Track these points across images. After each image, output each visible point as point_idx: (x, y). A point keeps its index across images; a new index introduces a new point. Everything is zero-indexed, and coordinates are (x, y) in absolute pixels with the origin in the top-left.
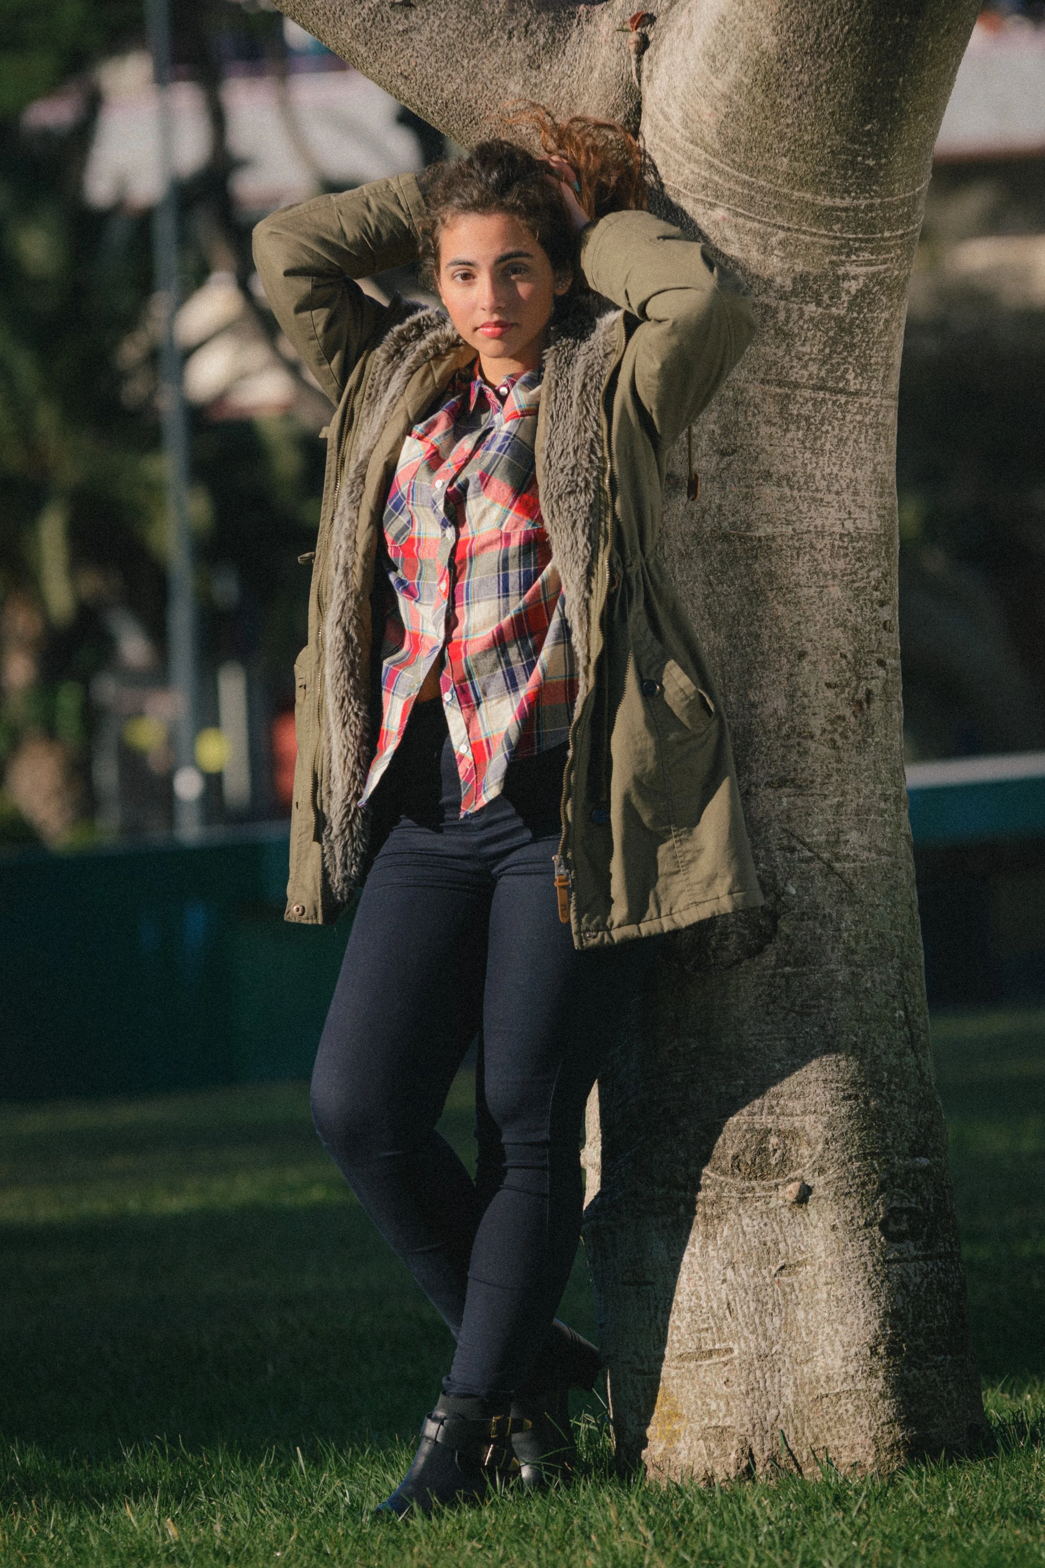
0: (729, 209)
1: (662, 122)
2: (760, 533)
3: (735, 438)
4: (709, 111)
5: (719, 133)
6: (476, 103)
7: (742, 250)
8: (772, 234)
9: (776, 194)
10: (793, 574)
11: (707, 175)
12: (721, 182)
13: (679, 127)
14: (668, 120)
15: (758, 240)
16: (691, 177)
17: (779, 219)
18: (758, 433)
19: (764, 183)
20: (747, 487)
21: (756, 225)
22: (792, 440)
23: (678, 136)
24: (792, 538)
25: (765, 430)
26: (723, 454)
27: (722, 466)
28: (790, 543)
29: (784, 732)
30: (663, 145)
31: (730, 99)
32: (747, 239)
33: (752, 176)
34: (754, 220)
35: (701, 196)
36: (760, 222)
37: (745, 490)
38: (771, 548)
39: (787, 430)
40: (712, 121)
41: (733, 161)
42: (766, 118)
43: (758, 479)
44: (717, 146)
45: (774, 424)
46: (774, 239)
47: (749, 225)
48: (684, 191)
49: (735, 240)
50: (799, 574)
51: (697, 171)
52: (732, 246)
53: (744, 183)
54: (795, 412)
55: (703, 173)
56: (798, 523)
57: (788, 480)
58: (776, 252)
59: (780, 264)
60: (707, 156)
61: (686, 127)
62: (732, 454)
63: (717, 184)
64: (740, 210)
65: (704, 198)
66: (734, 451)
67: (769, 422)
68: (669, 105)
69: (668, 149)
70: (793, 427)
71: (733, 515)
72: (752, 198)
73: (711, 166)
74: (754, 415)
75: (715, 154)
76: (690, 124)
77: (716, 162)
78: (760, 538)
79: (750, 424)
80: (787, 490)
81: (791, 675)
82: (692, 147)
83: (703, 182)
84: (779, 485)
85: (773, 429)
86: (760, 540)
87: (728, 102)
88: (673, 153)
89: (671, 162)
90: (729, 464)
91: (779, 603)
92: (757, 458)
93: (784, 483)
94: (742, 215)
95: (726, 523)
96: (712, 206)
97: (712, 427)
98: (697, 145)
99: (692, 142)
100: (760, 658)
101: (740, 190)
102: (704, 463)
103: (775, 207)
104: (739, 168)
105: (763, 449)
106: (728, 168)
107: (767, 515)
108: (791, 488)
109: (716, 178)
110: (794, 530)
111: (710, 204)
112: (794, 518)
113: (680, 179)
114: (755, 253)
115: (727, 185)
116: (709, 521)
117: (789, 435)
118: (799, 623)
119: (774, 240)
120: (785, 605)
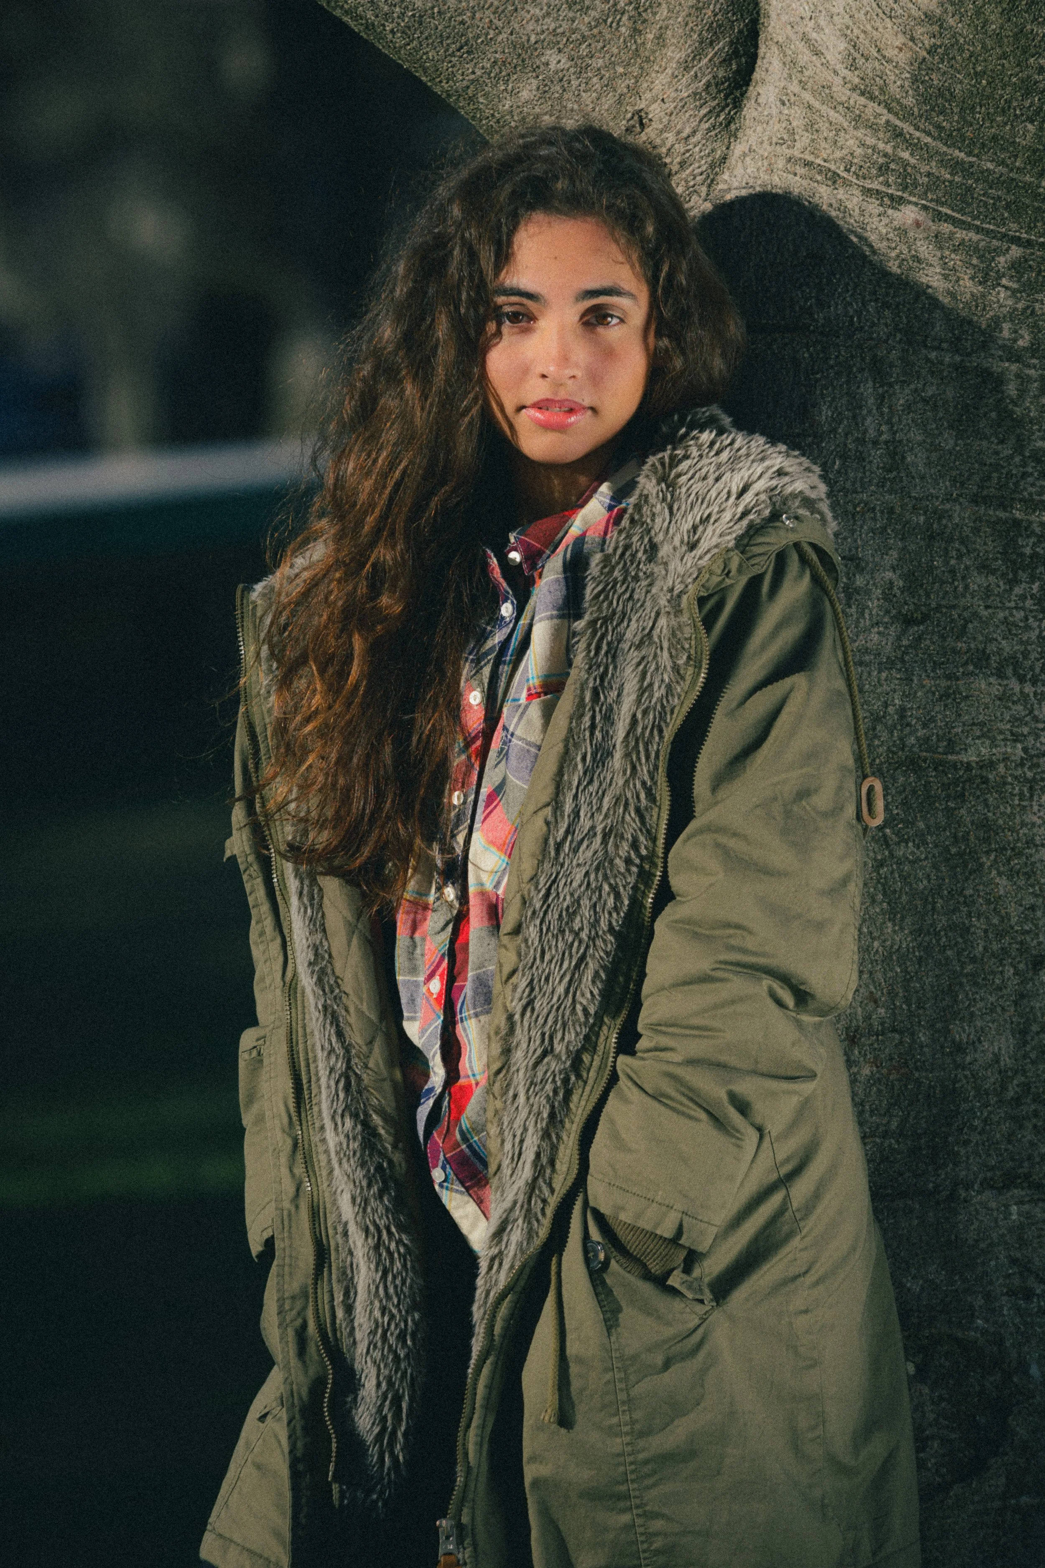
0: (925, 208)
1: (805, 56)
2: (971, 757)
3: (928, 596)
4: (901, 40)
5: (915, 80)
6: (473, 18)
7: (946, 277)
8: (998, 252)
9: (1010, 184)
10: (1023, 824)
11: (889, 149)
12: (913, 161)
13: (839, 67)
14: (817, 53)
15: (975, 261)
16: (859, 151)
17: (1014, 226)
18: (966, 587)
19: (990, 166)
20: (948, 677)
21: (973, 236)
22: (1023, 598)
23: (838, 81)
24: (1022, 765)
25: (977, 581)
26: (908, 621)
27: (905, 642)
28: (1019, 772)
29: (1011, 1094)
30: (807, 96)
31: (941, 22)
32: (955, 259)
33: (969, 154)
34: (967, 226)
35: (875, 185)
36: (978, 230)
37: (944, 683)
38: (986, 781)
39: (1014, 582)
40: (902, 58)
41: (939, 127)
42: (1004, 56)
43: (966, 663)
44: (910, 101)
45: (993, 572)
46: (1002, 259)
47: (960, 234)
48: (845, 175)
49: (934, 261)
50: (1033, 825)
51: (870, 141)
52: (930, 271)
53: (956, 166)
54: (1028, 551)
55: (881, 145)
56: (1031, 739)
57: (1016, 665)
58: (1004, 281)
59: (1010, 302)
60: (891, 117)
61: (853, 66)
62: (921, 622)
63: (905, 164)
64: (945, 210)
65: (883, 189)
66: (925, 617)
67: (984, 568)
68: (818, 28)
69: (817, 104)
70: (1023, 576)
71: (925, 726)
72: (969, 189)
73: (898, 134)
74: (960, 557)
75: (907, 115)
76: (861, 61)
77: (907, 128)
78: (968, 763)
79: (953, 572)
80: (1014, 685)
81: (1022, 996)
82: (862, 100)
83: (881, 160)
84: (1000, 674)
85: (991, 578)
86: (968, 767)
87: (936, 28)
88: (825, 110)
89: (823, 126)
90: (919, 639)
91: (1000, 874)
92: (964, 627)
93: (1009, 671)
94: (948, 219)
95: (912, 740)
96: (897, 202)
97: (889, 575)
98: (872, 98)
99: (863, 94)
100: (969, 968)
101: (948, 176)
102: (876, 638)
103: (1008, 207)
104: (949, 139)
105: (975, 615)
106: (929, 140)
107: (982, 724)
108: (1022, 679)
109: (906, 155)
110: (1025, 750)
111: (891, 197)
112: (1026, 730)
113: (838, 154)
114: (969, 283)
115: (924, 169)
116: (885, 736)
117: (1018, 590)
118: (1033, 908)
119: (1002, 261)
120: (1010, 878)
